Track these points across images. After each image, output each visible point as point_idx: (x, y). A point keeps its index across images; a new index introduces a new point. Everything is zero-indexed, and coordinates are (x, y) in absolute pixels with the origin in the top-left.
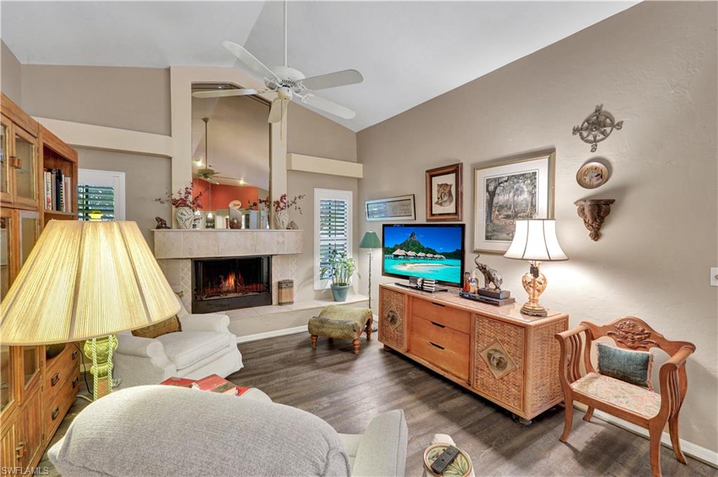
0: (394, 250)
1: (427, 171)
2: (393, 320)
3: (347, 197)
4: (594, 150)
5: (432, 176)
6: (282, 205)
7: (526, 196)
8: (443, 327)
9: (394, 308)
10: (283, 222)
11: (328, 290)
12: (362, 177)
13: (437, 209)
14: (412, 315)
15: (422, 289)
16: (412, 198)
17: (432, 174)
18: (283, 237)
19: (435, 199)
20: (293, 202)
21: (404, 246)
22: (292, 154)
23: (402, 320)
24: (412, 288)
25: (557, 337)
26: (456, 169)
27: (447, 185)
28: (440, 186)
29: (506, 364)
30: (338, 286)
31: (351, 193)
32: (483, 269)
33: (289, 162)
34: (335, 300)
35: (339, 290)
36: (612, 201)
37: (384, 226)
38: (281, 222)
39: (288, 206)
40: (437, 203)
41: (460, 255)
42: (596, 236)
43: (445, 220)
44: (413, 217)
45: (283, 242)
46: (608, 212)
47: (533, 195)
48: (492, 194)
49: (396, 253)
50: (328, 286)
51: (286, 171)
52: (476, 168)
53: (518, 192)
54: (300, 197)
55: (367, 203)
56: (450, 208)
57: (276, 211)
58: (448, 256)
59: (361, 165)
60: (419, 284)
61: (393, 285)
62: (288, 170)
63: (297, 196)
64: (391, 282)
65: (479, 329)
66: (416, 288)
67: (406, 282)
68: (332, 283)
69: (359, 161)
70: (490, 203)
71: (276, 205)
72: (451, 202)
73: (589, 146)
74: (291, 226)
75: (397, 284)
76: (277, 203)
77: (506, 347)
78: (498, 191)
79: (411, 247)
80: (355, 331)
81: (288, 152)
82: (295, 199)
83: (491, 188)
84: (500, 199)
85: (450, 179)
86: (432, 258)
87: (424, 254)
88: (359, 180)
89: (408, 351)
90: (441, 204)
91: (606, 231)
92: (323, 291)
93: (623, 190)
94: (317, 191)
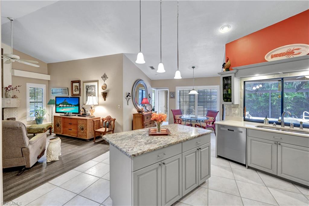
0: (59, 105)
1: (71, 81)
2: (58, 125)
3: (43, 87)
4: (104, 82)
5: (73, 83)
6: (9, 89)
7: (94, 91)
8: (71, 124)
9: (58, 122)
10: (10, 95)
11: (34, 120)
12: (50, 80)
13: (74, 93)
14: (64, 123)
15: (68, 115)
16: (67, 89)
17: (73, 82)
18: (10, 101)
19: (74, 90)
20: (16, 88)
21: (63, 103)
22: (15, 70)
23: (61, 125)
24: (65, 115)
25: (93, 120)
26: (79, 82)
27: (77, 86)
28: (75, 86)
29: (84, 129)
30: (38, 119)
31: (45, 85)
32: (83, 108)
33: (13, 72)
34: (37, 124)
35: (39, 120)
36: (107, 93)
37: (56, 97)
38: (9, 95)
39: (13, 89)
40: (74, 91)
41: (78, 105)
42: (105, 100)
43: (76, 96)
44: (68, 95)
45: (10, 103)
46: (106, 95)
47: (95, 90)
48: (87, 89)
49: (60, 106)
50: (34, 119)
51: (11, 76)
52: (84, 82)
53: (92, 89)
54: (19, 86)
55: (52, 89)
56: (78, 93)
57: (6, 91)
58: (75, 106)
59: (49, 76)
60: (67, 114)
61: (59, 115)
62: (12, 76)
63: (17, 86)
64: (58, 115)
65: (79, 122)
66: (66, 115)
67: (63, 114)
68: (35, 118)
69: (48, 74)
70: (87, 92)
71: (6, 89)
72: (78, 91)
73: (104, 81)
74: (14, 97)
75: (60, 115)
76: (7, 88)
77: (84, 125)
78: (88, 89)
79: (65, 104)
80: (43, 130)
81: (12, 69)
82: (16, 87)
83: (87, 88)
84: (89, 91)
85: (77, 84)
86: (71, 107)
87: (68, 106)
88: (49, 81)
89: (63, 133)
90: (75, 91)
91: (107, 99)
92: (32, 121)
93: (108, 91)
94: (27, 84)
